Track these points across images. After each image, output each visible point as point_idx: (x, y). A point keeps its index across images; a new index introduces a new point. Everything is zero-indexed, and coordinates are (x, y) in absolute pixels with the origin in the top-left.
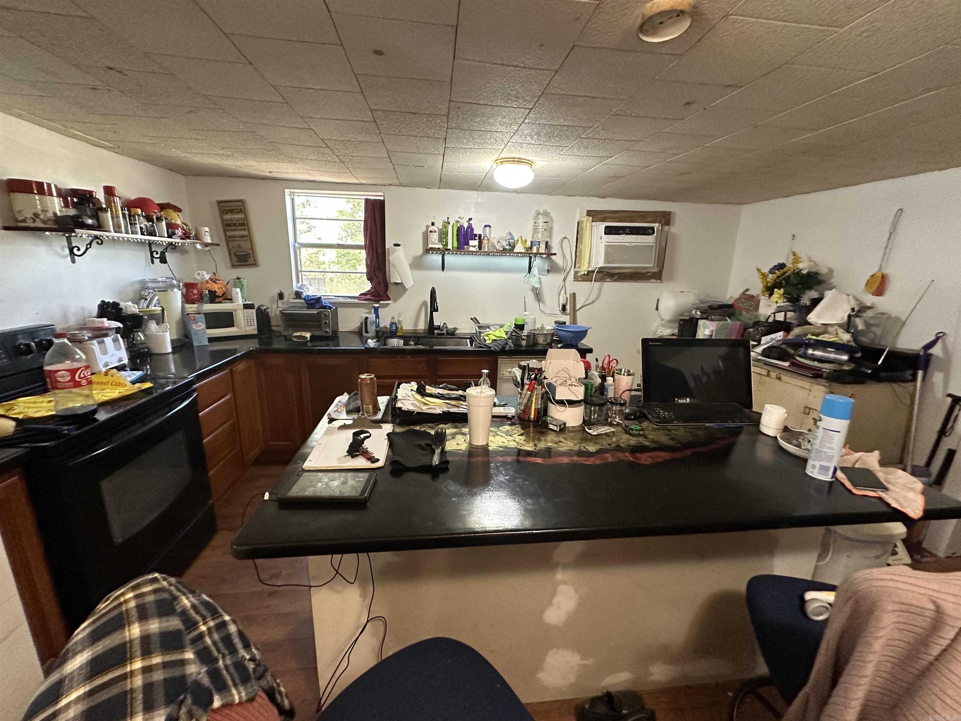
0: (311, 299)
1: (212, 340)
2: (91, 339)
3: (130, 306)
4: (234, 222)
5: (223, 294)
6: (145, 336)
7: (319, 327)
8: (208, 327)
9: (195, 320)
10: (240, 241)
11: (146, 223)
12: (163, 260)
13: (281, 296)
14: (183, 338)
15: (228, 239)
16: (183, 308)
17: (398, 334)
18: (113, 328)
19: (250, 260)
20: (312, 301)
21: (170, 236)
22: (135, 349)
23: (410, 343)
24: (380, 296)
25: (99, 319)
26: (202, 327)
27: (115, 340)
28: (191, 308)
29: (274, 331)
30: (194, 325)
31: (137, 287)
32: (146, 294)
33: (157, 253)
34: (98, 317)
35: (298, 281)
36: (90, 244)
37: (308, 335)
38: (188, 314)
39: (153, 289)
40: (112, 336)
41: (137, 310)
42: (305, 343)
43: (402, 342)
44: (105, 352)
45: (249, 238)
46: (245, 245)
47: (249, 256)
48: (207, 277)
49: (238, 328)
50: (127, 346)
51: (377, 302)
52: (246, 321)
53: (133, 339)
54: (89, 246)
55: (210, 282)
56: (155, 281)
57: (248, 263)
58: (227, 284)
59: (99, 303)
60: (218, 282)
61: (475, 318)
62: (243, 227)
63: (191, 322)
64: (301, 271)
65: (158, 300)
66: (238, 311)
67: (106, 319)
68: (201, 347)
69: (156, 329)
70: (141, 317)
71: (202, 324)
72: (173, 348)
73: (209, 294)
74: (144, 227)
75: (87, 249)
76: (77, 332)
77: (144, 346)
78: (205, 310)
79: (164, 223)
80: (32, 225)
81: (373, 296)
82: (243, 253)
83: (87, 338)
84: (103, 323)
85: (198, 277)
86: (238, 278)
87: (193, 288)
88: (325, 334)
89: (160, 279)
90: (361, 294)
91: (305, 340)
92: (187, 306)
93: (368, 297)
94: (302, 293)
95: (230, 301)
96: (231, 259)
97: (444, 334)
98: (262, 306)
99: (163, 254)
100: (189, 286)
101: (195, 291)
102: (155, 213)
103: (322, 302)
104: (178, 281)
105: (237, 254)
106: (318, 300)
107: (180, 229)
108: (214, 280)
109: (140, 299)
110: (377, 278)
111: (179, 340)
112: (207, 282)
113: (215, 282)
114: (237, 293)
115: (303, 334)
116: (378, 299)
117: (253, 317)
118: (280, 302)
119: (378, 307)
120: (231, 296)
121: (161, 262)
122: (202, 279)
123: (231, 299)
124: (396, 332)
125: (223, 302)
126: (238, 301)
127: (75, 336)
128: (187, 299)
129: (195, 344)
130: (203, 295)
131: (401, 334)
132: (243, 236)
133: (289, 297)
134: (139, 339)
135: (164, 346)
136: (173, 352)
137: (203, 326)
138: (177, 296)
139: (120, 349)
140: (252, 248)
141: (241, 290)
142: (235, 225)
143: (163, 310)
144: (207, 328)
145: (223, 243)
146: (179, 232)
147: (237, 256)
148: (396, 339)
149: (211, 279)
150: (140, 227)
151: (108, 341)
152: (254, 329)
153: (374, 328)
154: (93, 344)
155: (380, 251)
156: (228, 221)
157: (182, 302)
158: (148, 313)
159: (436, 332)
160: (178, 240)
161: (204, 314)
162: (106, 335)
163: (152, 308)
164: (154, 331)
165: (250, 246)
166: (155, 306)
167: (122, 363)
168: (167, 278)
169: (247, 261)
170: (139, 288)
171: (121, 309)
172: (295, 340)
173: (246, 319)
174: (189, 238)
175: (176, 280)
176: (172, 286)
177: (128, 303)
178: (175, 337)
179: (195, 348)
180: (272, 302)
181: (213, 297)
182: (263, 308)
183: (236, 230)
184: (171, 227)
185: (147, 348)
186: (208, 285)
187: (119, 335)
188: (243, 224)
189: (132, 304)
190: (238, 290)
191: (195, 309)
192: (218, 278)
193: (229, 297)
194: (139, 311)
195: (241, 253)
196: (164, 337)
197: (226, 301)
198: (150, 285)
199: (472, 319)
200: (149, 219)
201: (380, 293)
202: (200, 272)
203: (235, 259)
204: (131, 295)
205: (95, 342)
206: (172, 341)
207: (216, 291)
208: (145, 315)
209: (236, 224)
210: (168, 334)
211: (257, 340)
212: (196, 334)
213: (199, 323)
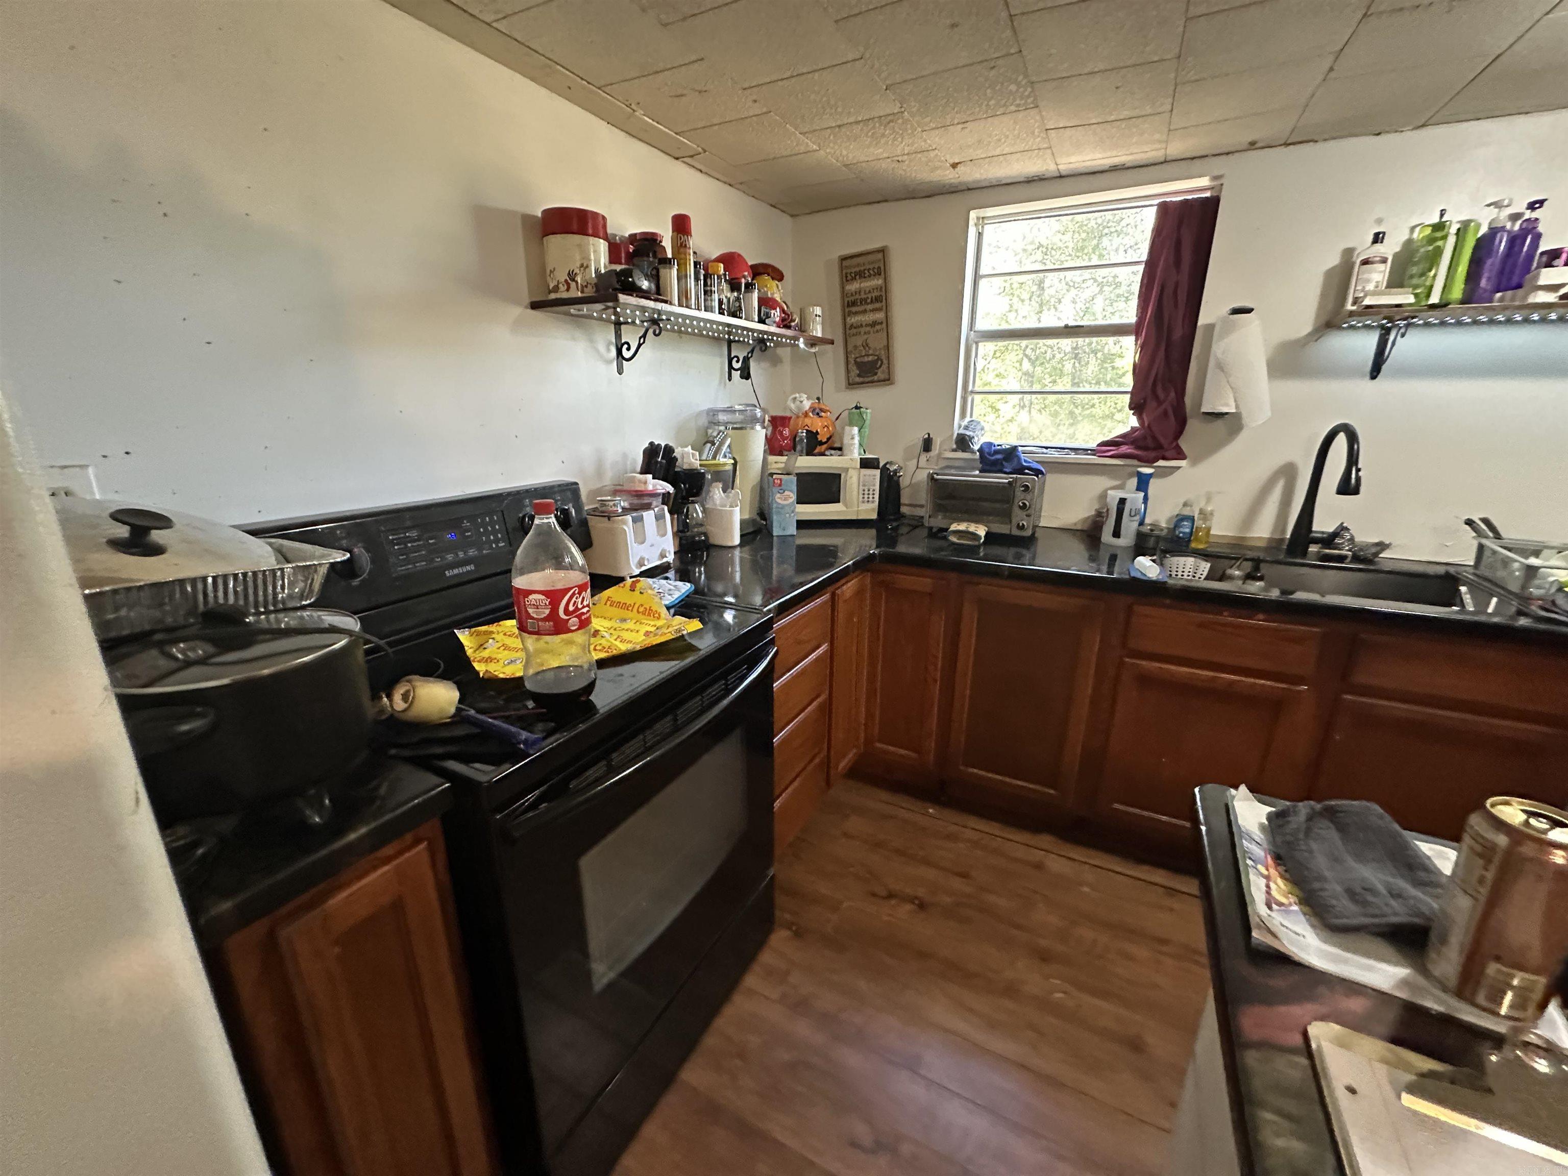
0: (997, 452)
1: (803, 525)
2: (625, 511)
3: (688, 453)
4: (863, 296)
5: (829, 439)
6: (704, 512)
7: (1006, 516)
8: (800, 501)
9: (780, 485)
10: (869, 333)
11: (729, 295)
12: (746, 374)
13: (927, 445)
14: (758, 519)
15: (848, 331)
16: (765, 461)
17: (1193, 545)
18: (659, 495)
19: (879, 371)
20: (999, 456)
21: (761, 321)
22: (688, 534)
23: (1229, 572)
24: (1159, 447)
25: (642, 476)
26: (791, 500)
27: (659, 517)
28: (778, 462)
29: (903, 516)
30: (778, 495)
31: (703, 421)
32: (715, 434)
33: (738, 361)
34: (641, 473)
35: (963, 415)
36: (644, 336)
37: (981, 531)
38: (772, 475)
39: (726, 424)
40: (656, 509)
41: (698, 462)
42: (972, 551)
43: (1205, 567)
44: (641, 539)
45: (885, 326)
46: (876, 342)
47: (879, 362)
48: (807, 405)
49: (846, 506)
50: (675, 529)
51: (1149, 462)
52: (861, 492)
53: (687, 516)
54: (642, 341)
55: (811, 414)
56: (730, 410)
57: (876, 378)
58: (837, 418)
59: (647, 445)
60: (823, 414)
61: (1486, 521)
62: (877, 305)
63: (775, 490)
64: (972, 392)
65: (729, 446)
66: (851, 472)
67: (650, 476)
68: (783, 538)
69: (722, 498)
70: (703, 475)
71: (792, 495)
72: (742, 536)
73: (807, 437)
74: (725, 301)
75: (639, 346)
76: (609, 498)
77: (701, 529)
78: (798, 468)
79: (755, 295)
80: (565, 295)
81: (1138, 448)
82: (870, 358)
83: (620, 510)
84: (645, 483)
85: (793, 406)
86: (857, 408)
87: (784, 426)
88: (1016, 532)
89: (737, 407)
90: (1103, 444)
91: (977, 543)
92: (772, 459)
93: (1124, 449)
94: (971, 438)
95: (839, 452)
96: (848, 371)
97: (1346, 557)
98: (891, 463)
99: (746, 360)
100: (778, 422)
101: (786, 432)
102: (744, 277)
103: (1019, 459)
104: (764, 411)
105: (858, 360)
106: (1011, 453)
107: (778, 309)
108: (817, 411)
109: (705, 444)
110: (1160, 403)
111: (752, 521)
112: (806, 415)
113: (818, 414)
114: (853, 437)
115: (972, 528)
116: (1153, 454)
117: (874, 485)
118: (924, 457)
119: (1151, 475)
120: (842, 443)
121: (742, 377)
122: (799, 408)
123: (840, 449)
124: (1189, 541)
125: (827, 453)
126: (852, 452)
127: (605, 505)
128: (773, 447)
129: (776, 532)
130: (797, 439)
131: (1201, 546)
132: (874, 324)
133: (943, 446)
134: (695, 515)
135: (729, 531)
136: (741, 545)
137: (792, 497)
138: (759, 436)
139: (664, 535)
140: (888, 347)
141: (859, 431)
142: (864, 301)
143: (735, 465)
144: (798, 503)
145: (839, 341)
146: (776, 314)
147: (859, 365)
148: (1192, 559)
149: (813, 409)
150: (719, 300)
151: (649, 516)
152: (873, 510)
153: (1135, 525)
154: (625, 523)
155: (1178, 333)
156: (852, 295)
157: (765, 451)
158: (713, 469)
159: (1313, 548)
160: (773, 329)
161: (797, 474)
162: (648, 507)
163: (721, 460)
164: (718, 502)
165: (885, 343)
166: (725, 456)
167: (665, 560)
168: (748, 405)
169: (876, 374)
170: (706, 424)
171: (676, 459)
172: (953, 539)
173: (861, 488)
174: (788, 327)
175: (760, 408)
176: (754, 420)
177: (686, 449)
178: (746, 516)
179: (775, 538)
180: (907, 459)
181: (813, 444)
182: (893, 468)
183: (865, 312)
184: (766, 302)
185: (705, 534)
186: (807, 421)
187: (666, 508)
188: (878, 299)
189: (691, 451)
190: (856, 430)
191: (783, 465)
192: (823, 407)
193: (837, 445)
194: (701, 465)
195: (866, 359)
196: (731, 513)
197: (833, 452)
198: (722, 417)
199: (1469, 522)
200: (734, 286)
201: (1162, 440)
202: (797, 395)
203: (855, 371)
204: (693, 437)
205: (629, 518)
206: (743, 522)
207: (817, 433)
208: (709, 472)
209: (866, 300)
210: (737, 510)
211: (873, 532)
212: (778, 513)
213: (787, 493)
